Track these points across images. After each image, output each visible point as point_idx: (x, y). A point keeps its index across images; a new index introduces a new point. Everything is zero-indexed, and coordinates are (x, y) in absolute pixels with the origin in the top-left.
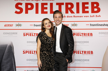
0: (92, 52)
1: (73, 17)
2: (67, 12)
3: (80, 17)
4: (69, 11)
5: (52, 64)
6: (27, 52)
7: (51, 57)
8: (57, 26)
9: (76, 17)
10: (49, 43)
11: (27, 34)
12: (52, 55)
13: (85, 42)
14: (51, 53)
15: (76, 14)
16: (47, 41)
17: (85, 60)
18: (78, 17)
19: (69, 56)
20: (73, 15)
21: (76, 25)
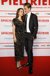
0: (48, 33)
2: (32, 4)
3: (41, 8)
6: (4, 33)
9: (38, 8)
11: (4, 20)
12: (23, 34)
13: (44, 26)
16: (19, 24)
17: (43, 38)
19: (35, 35)
20: (36, 6)
21: (38, 14)
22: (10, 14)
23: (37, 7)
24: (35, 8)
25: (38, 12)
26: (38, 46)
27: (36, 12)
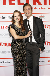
1: (40, 8)
2: (34, 4)
3: (47, 8)
4: (37, 3)
5: (24, 53)
7: (22, 46)
8: (28, 19)
9: (43, 8)
10: (20, 34)
14: (22, 43)
15: (43, 6)
16: (18, 32)
18: (45, 8)
20: (40, 6)
21: (43, 17)
22: (5, 18)
23: (41, 8)
24: (39, 8)
25: (43, 15)
26: (44, 62)
27: (40, 15)
